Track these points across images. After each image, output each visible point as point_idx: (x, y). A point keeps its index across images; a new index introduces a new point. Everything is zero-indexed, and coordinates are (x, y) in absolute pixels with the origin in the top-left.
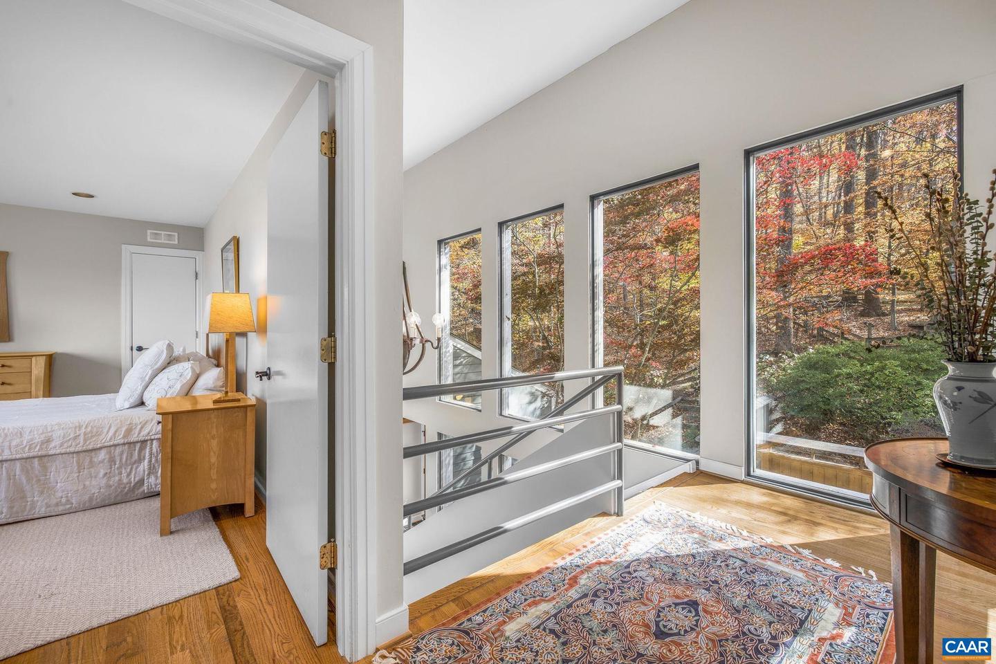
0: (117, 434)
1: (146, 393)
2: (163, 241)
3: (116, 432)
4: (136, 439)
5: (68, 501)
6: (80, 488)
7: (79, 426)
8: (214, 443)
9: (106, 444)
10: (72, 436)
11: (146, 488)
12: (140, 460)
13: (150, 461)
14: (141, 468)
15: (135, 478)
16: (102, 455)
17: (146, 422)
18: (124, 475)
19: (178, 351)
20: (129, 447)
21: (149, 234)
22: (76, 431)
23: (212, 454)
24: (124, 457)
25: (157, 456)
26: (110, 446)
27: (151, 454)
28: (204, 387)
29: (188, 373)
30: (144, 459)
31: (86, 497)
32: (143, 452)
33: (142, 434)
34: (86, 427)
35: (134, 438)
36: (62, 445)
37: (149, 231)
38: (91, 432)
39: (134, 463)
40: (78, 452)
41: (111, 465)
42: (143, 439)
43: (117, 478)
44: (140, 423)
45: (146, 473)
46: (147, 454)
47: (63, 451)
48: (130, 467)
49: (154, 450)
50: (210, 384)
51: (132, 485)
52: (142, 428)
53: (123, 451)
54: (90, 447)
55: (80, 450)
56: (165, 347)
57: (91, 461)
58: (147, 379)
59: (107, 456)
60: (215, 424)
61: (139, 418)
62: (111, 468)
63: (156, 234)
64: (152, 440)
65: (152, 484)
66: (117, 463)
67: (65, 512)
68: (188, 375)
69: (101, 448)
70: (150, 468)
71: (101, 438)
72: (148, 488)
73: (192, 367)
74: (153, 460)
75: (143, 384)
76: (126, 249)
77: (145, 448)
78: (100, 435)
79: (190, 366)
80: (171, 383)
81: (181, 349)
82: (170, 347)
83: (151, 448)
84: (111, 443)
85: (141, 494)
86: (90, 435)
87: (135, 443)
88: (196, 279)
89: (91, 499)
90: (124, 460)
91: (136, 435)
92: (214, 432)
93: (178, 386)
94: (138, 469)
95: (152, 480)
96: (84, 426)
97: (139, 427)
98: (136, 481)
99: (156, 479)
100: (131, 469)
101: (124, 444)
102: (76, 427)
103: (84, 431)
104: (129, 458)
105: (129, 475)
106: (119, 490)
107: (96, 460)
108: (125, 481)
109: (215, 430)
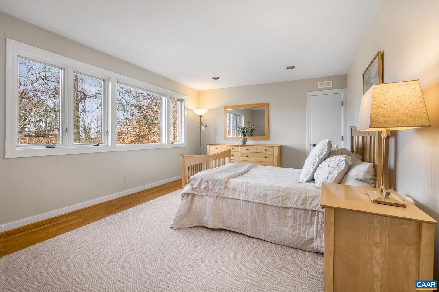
0: (298, 201)
1: (315, 174)
2: (325, 87)
3: (298, 199)
4: (308, 208)
5: (274, 237)
6: (279, 230)
7: (280, 190)
8: (378, 252)
9: (292, 206)
10: (276, 196)
11: (314, 246)
12: (311, 224)
13: (317, 227)
14: (311, 230)
15: (308, 235)
16: (290, 213)
17: (315, 197)
18: (302, 231)
19: (334, 147)
20: (305, 212)
21: (318, 84)
22: (278, 193)
23: (375, 263)
24: (302, 218)
25: (322, 225)
26: (294, 208)
27: (318, 222)
28: (355, 177)
29: (343, 164)
30: (314, 224)
31: (282, 238)
32: (313, 219)
33: (312, 205)
34: (283, 192)
35: (307, 207)
36: (272, 200)
37: (318, 83)
38: (285, 196)
39: (308, 225)
40: (279, 207)
41: (295, 221)
42: (313, 209)
43: (298, 232)
44: (311, 197)
45: (315, 235)
46: (315, 222)
47: (272, 204)
48: (305, 226)
49: (320, 220)
50: (361, 175)
51: (306, 240)
52: (312, 200)
53: (301, 214)
54: (284, 206)
55: (279, 206)
56: (327, 143)
57: (285, 215)
58: (316, 164)
59: (293, 215)
60: (378, 231)
61: (311, 193)
62: (295, 223)
63: (322, 83)
64: (319, 212)
65: (319, 245)
66: (298, 221)
67: (272, 242)
68: (343, 166)
69: (289, 208)
70: (317, 232)
71: (290, 200)
72: (316, 247)
73: (346, 160)
74: (319, 227)
75: (314, 167)
76: (309, 94)
77: (314, 216)
78: (289, 199)
79: (344, 158)
80: (331, 170)
81: (336, 146)
82: (330, 143)
83: (318, 217)
84: (295, 206)
85: (311, 249)
86: (284, 198)
87: (308, 210)
88: (342, 105)
89: (284, 240)
90: (302, 220)
91: (309, 204)
92: (377, 239)
93: (336, 173)
94: (310, 230)
95: (318, 241)
96: (282, 191)
97: (310, 199)
98: (309, 238)
99: (321, 243)
100: (306, 228)
101: (302, 209)
102: (278, 190)
103: (282, 194)
104: (304, 220)
105: (304, 232)
106: (299, 241)
107: (287, 215)
108: (302, 235)
109: (378, 237)
